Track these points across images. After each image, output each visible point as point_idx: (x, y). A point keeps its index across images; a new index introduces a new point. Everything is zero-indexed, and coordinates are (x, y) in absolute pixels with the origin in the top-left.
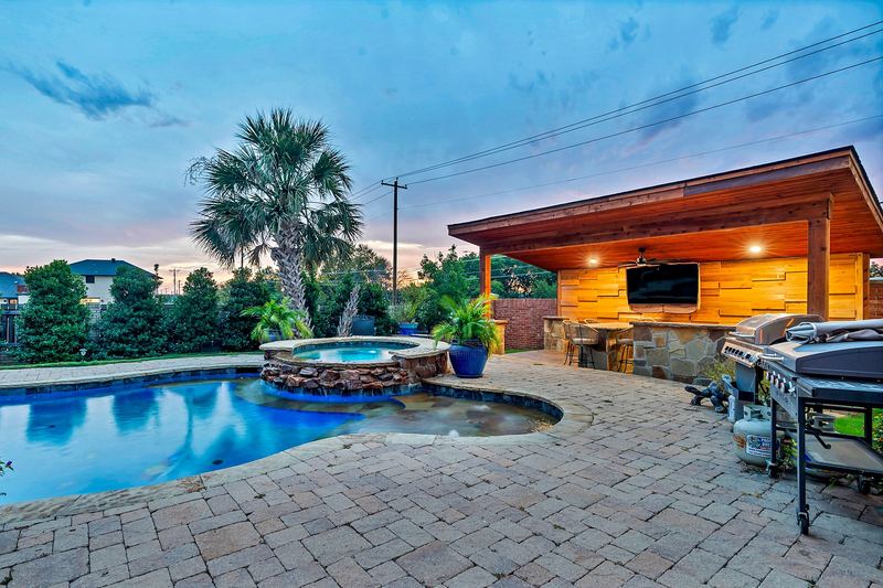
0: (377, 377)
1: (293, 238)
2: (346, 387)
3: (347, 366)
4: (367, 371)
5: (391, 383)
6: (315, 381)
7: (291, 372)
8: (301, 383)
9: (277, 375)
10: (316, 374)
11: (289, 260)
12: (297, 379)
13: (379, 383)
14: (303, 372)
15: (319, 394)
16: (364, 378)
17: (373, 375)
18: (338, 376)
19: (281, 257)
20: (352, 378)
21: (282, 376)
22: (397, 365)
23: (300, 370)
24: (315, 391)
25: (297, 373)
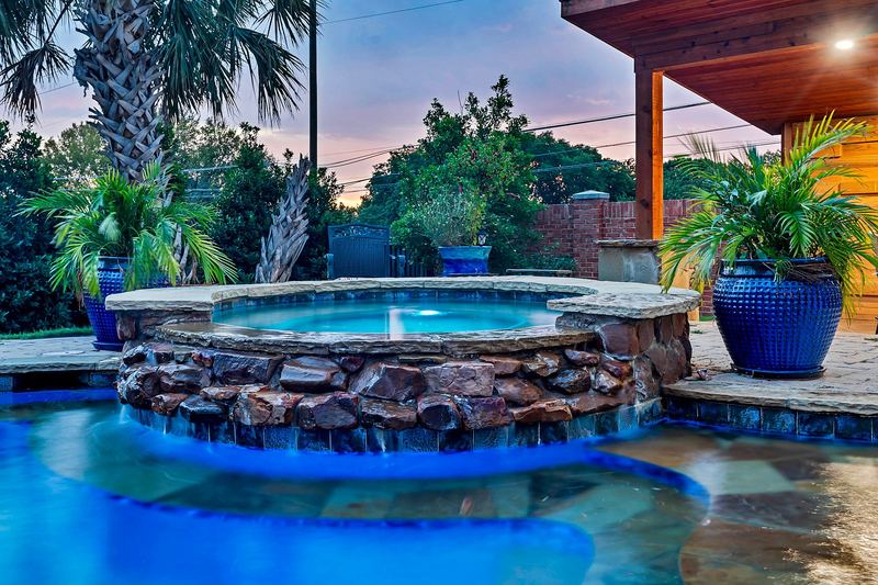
0: (547, 384)
1: (137, 24)
2: (462, 421)
3: (444, 351)
4: (511, 364)
5: (593, 402)
6: (344, 404)
7: (244, 376)
8: (294, 414)
9: (191, 388)
10: (339, 381)
11: (128, 85)
12: (277, 399)
13: (559, 404)
14: (290, 373)
15: (358, 448)
16: (509, 388)
17: (531, 377)
18: (419, 386)
19: (107, 75)
20: (471, 388)
21: (213, 391)
22: (594, 343)
23: (277, 368)
24: (342, 440)
25: (268, 377)
